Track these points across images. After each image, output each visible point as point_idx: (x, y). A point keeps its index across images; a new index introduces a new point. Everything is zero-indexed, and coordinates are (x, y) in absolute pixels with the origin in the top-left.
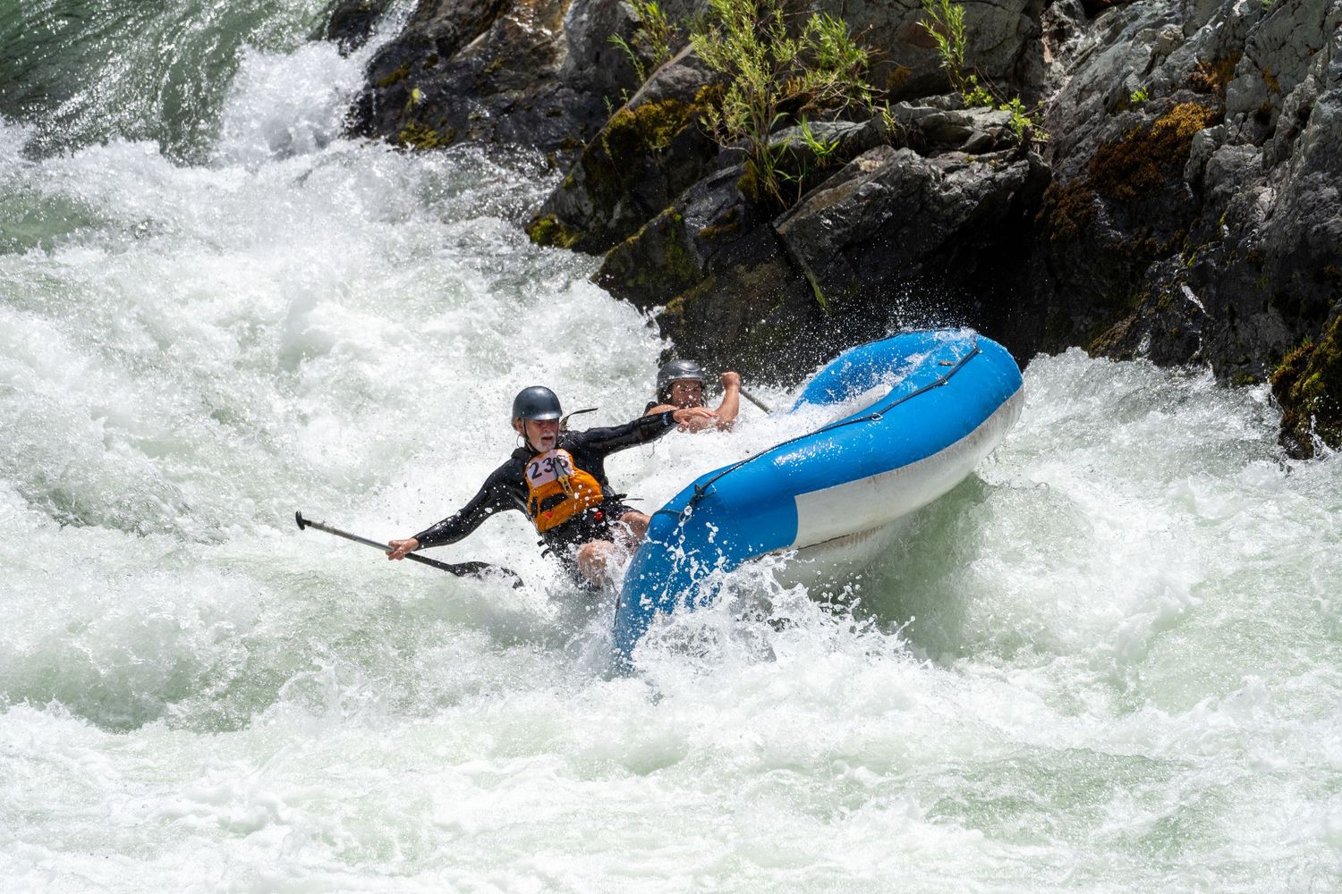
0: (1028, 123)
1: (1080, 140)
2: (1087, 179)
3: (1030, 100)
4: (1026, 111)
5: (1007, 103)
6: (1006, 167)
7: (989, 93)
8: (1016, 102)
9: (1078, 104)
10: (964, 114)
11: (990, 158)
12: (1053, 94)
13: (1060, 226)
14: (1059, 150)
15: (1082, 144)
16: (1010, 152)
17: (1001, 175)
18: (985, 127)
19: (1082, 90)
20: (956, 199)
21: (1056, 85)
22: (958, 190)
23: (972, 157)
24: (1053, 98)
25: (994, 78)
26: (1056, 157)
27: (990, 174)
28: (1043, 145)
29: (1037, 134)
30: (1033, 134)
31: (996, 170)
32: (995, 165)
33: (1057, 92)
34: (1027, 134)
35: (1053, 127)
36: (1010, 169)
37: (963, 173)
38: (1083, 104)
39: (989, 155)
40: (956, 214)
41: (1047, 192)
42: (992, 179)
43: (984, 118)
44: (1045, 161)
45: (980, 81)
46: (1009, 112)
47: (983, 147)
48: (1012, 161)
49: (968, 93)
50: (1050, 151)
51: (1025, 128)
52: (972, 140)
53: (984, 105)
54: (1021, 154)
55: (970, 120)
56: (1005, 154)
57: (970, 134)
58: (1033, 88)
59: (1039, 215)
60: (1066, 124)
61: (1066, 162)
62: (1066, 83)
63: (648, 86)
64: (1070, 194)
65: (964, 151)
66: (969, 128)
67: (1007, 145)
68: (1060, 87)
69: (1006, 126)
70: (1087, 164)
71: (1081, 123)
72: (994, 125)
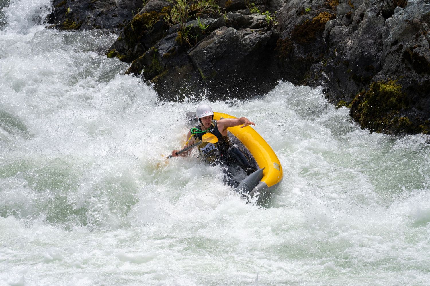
0: (271, 19)
1: (289, 24)
2: (291, 37)
3: (271, 11)
4: (271, 15)
5: (264, 12)
6: (264, 33)
7: (259, 9)
8: (267, 12)
9: (288, 12)
10: (250, 16)
11: (259, 30)
12: (280, 9)
13: (282, 53)
14: (282, 28)
15: (289, 26)
16: (266, 28)
17: (262, 36)
18: (257, 20)
19: (289, 8)
20: (248, 44)
21: (281, 6)
22: (248, 41)
23: (253, 30)
24: (279, 11)
25: (260, 4)
26: (281, 29)
27: (259, 36)
28: (276, 26)
29: (274, 22)
30: (273, 22)
31: (261, 34)
32: (261, 33)
33: (281, 8)
34: (271, 22)
35: (280, 20)
36: (266, 34)
37: (250, 35)
38: (289, 12)
39: (258, 29)
40: (248, 49)
41: (278, 41)
42: (260, 37)
43: (257, 17)
44: (277, 31)
45: (256, 5)
46: (265, 15)
47: (257, 27)
48: (266, 31)
49: (252, 9)
50: (279, 28)
51: (271, 21)
52: (253, 24)
53: (257, 13)
54: (269, 29)
55: (252, 18)
56: (264, 29)
57: (252, 22)
58: (273, 7)
59: (275, 49)
60: (284, 19)
61: (284, 32)
62: (284, 5)
63: (146, 7)
64: (285, 42)
65: (250, 28)
66: (252, 20)
67: (265, 26)
68: (282, 7)
69: (264, 20)
70: (291, 32)
71: (289, 19)
72: (260, 19)
